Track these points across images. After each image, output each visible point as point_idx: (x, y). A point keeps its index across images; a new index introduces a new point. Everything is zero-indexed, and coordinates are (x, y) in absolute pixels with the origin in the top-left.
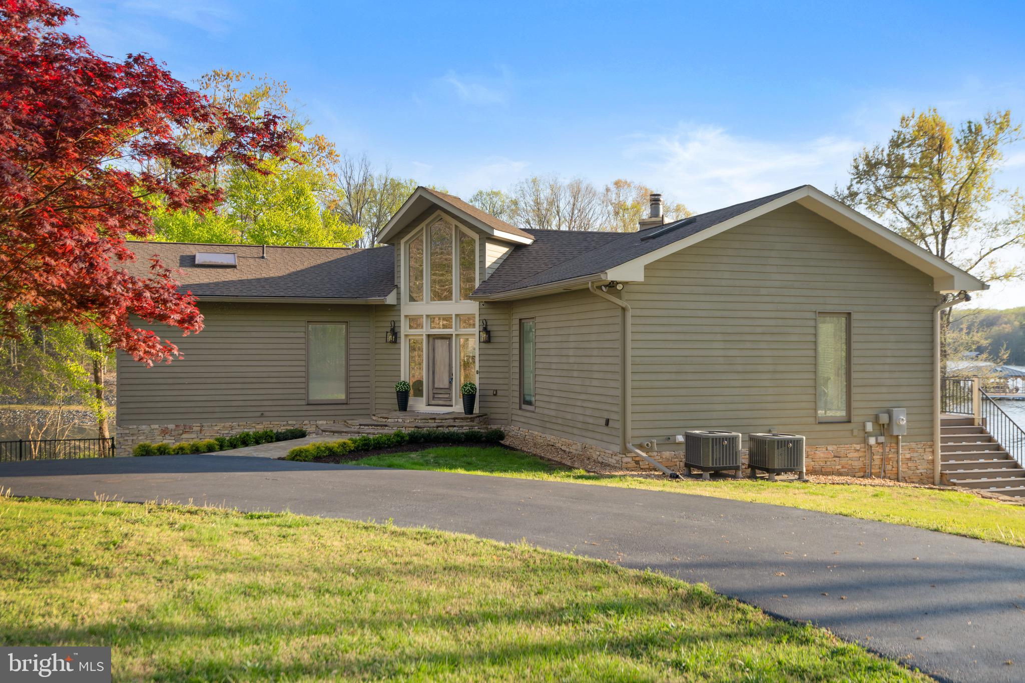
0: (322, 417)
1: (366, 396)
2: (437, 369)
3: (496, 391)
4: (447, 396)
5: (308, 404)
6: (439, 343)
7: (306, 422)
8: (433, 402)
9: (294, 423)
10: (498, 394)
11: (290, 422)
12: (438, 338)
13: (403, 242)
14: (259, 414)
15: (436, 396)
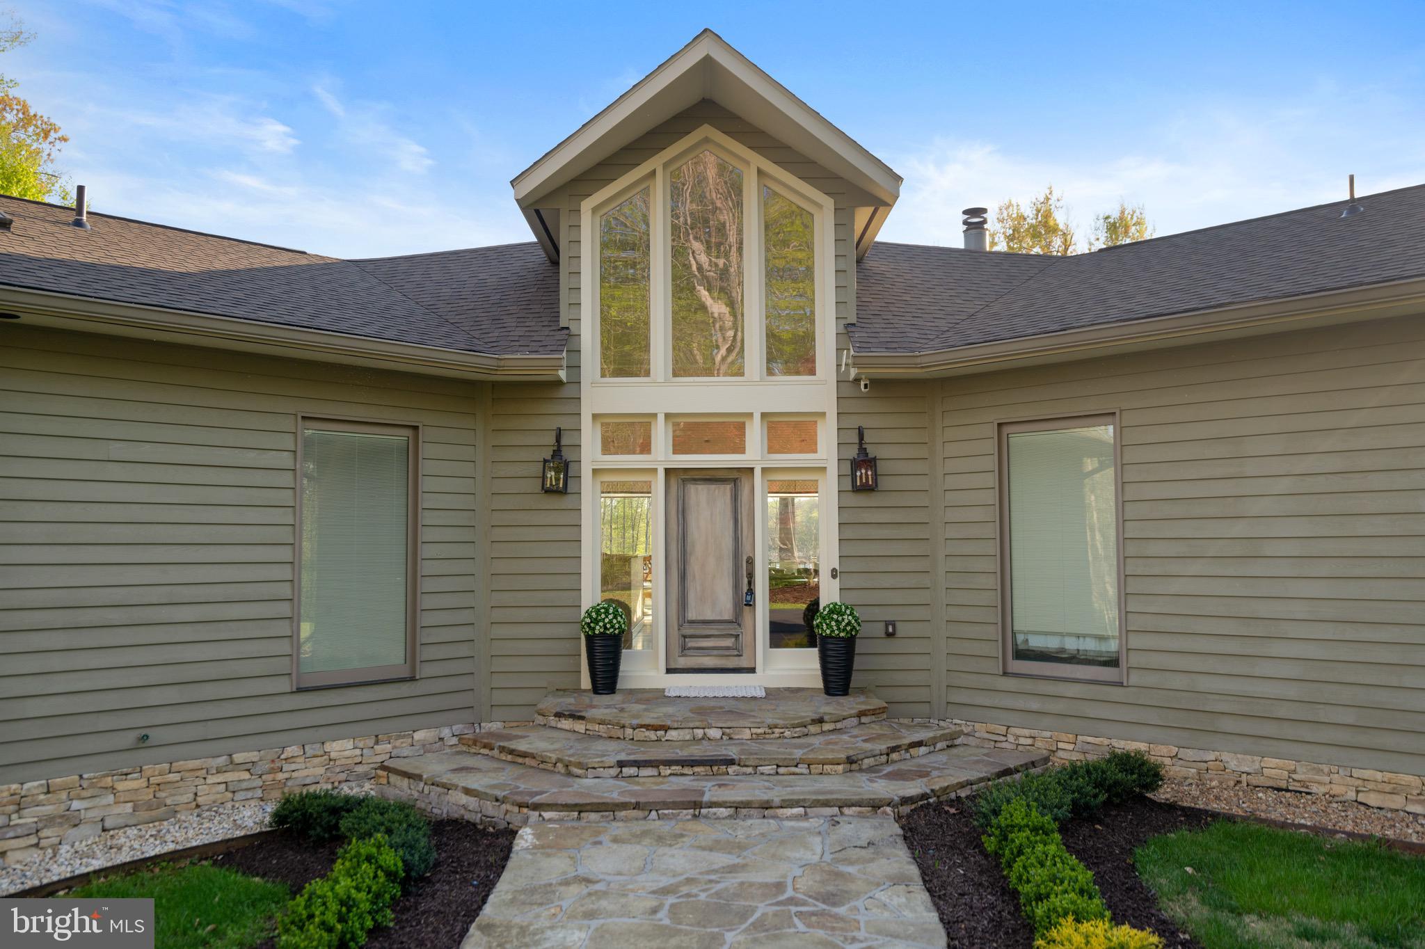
0: (340, 728)
1: (463, 650)
2: (694, 567)
3: (893, 624)
4: (729, 642)
5: (300, 690)
6: (699, 495)
7: (292, 751)
8: (682, 662)
9: (253, 756)
10: (899, 634)
11: (239, 757)
12: (695, 480)
13: (587, 205)
14: (131, 737)
15: (691, 643)
